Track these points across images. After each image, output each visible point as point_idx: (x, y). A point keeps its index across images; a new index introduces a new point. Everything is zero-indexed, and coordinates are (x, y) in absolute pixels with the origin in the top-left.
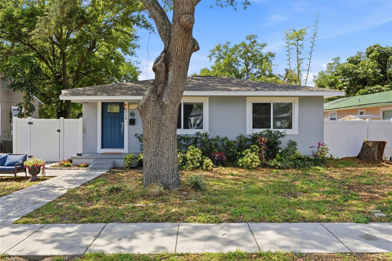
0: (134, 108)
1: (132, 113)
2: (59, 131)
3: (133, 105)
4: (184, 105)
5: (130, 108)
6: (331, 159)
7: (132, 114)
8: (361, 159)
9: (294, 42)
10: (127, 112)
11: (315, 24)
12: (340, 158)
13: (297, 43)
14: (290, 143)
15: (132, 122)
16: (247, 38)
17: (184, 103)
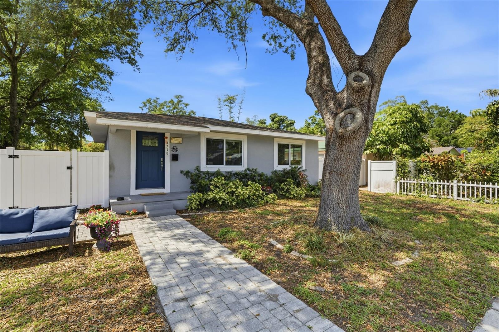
0: (177, 142)
1: (175, 147)
2: (69, 168)
3: (176, 138)
4: (226, 142)
5: (172, 142)
7: (174, 149)
10: (169, 146)
15: (175, 158)
17: (226, 140)
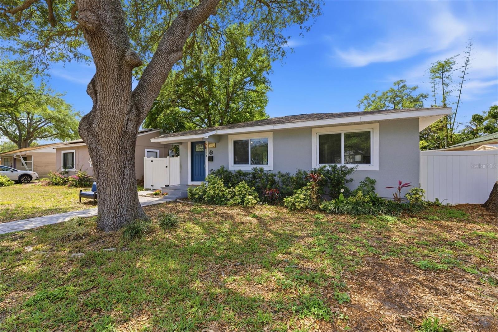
0: (212, 147)
2: (167, 167)
3: (212, 144)
5: (209, 147)
6: (436, 204)
7: (211, 152)
8: (488, 210)
9: (438, 75)
10: (207, 150)
11: (468, 50)
12: (453, 204)
13: (443, 75)
14: (365, 182)
15: (211, 159)
16: (395, 84)
17: (251, 140)
